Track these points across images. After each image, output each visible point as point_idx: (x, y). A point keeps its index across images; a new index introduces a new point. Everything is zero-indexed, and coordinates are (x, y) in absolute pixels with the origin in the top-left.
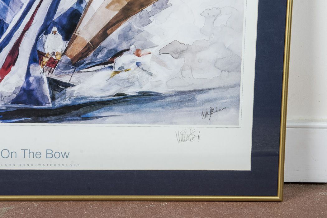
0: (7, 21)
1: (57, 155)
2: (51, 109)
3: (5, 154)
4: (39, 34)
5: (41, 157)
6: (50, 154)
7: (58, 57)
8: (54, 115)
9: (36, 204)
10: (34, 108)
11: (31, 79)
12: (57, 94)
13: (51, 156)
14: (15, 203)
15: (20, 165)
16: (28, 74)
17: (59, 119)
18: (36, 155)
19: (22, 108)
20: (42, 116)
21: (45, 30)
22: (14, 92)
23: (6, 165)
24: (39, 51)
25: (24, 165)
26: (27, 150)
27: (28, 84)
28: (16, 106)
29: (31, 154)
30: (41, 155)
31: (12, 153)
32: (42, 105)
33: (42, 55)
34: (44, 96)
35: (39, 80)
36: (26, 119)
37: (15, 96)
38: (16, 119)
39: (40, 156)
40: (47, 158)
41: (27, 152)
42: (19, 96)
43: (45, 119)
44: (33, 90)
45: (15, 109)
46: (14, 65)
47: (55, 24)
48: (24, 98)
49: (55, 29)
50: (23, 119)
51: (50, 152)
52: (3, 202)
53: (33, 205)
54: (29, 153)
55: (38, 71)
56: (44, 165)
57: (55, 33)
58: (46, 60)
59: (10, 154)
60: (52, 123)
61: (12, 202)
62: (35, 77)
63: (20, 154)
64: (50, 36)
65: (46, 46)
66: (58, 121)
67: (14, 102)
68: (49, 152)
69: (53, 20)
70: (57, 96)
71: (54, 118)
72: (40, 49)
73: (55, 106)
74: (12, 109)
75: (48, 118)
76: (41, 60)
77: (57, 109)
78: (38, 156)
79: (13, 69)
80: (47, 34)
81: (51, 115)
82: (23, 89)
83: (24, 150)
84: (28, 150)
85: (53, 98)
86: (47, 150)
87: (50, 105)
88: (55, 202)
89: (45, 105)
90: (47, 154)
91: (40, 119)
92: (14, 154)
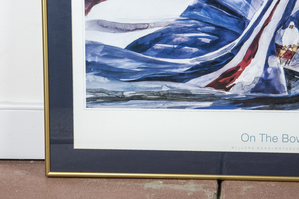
0: (249, 18)
1: (292, 140)
3: (245, 138)
4: (278, 29)
5: (277, 141)
6: (286, 138)
7: (294, 50)
8: (290, 102)
9: (273, 184)
10: (271, 96)
11: (269, 70)
12: (293, 83)
13: (286, 140)
14: (254, 182)
16: (266, 66)
17: (294, 106)
18: (273, 139)
19: (261, 96)
20: (278, 104)
21: (283, 24)
22: (254, 82)
23: (246, 148)
24: (276, 45)
25: (262, 148)
26: (265, 134)
27: (267, 74)
28: (255, 94)
29: (269, 139)
30: (277, 139)
31: (251, 137)
32: (279, 94)
33: (280, 47)
34: (281, 86)
35: (276, 71)
36: (264, 106)
37: (254, 85)
38: (254, 106)
39: (277, 140)
40: (283, 142)
41: (264, 136)
42: (257, 86)
43: (281, 106)
44: (271, 80)
45: (254, 98)
46: (253, 57)
47: (292, 19)
48: (263, 87)
49: (292, 23)
50: (261, 106)
51: (286, 136)
52: (243, 181)
53: (271, 184)
54: (267, 137)
55: (275, 62)
56: (280, 148)
57: (292, 27)
58: (283, 52)
59: (250, 138)
60: (288, 110)
61: (252, 182)
62: (273, 68)
63: (259, 138)
64: (288, 30)
65: (283, 40)
66: (293, 109)
67: (253, 91)
68: (285, 136)
69: (291, 15)
70: (292, 85)
71: (289, 105)
72: (277, 42)
73: (291, 95)
74: (251, 98)
75: (284, 106)
76: (279, 52)
77: (293, 97)
78: (274, 140)
79: (253, 61)
80: (284, 28)
81: (287, 103)
82: (261, 79)
83: (262, 134)
84: (266, 135)
85: (289, 87)
86: (283, 135)
87: (287, 94)
88: (291, 182)
89: (281, 94)
90: (283, 138)
91: (277, 106)
92: (253, 138)
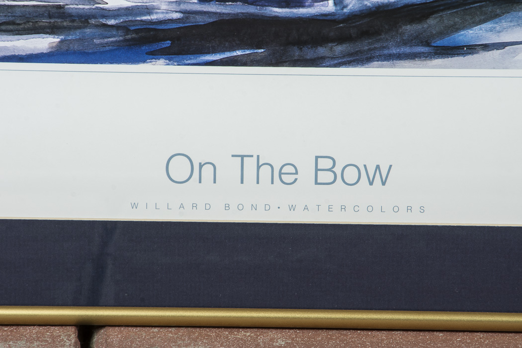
1: (351, 175)
2: (329, 18)
3: (180, 169)
5: (296, 180)
6: (328, 171)
8: (342, 39)
9: (280, 339)
10: (274, 14)
13: (329, 177)
14: (213, 333)
15: (227, 207)
17: (356, 53)
18: (280, 173)
19: (237, 14)
20: (300, 43)
23: (182, 206)
25: (241, 207)
26: (252, 156)
29: (265, 171)
30: (296, 173)
31: (201, 166)
32: (303, 6)
36: (248, 52)
38: (214, 51)
39: (295, 176)
40: (316, 183)
41: (251, 164)
43: (310, 53)
45: (211, 20)
50: (239, 53)
51: (328, 164)
52: (173, 330)
53: (272, 340)
54: (259, 167)
56: (306, 208)
59: (197, 169)
60: (335, 66)
61: (204, 331)
63: (229, 169)
66: (354, 61)
68: (325, 164)
71: (339, 49)
73: (345, 10)
74: (201, 20)
75: (322, 51)
77: (354, 17)
78: (286, 178)
81: (332, 41)
83: (242, 157)
84: (255, 158)
86: (317, 158)
87: (330, 6)
88: (345, 332)
89: (310, 6)
90: (317, 170)
91: (296, 52)
92: (207, 171)
